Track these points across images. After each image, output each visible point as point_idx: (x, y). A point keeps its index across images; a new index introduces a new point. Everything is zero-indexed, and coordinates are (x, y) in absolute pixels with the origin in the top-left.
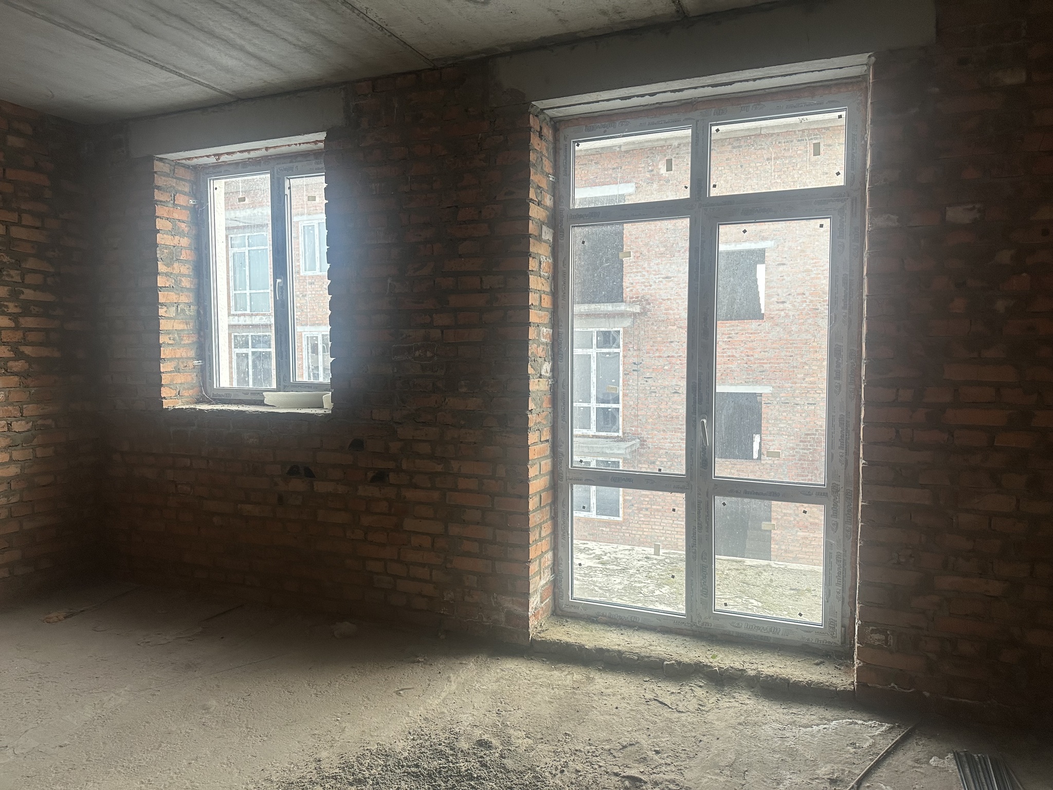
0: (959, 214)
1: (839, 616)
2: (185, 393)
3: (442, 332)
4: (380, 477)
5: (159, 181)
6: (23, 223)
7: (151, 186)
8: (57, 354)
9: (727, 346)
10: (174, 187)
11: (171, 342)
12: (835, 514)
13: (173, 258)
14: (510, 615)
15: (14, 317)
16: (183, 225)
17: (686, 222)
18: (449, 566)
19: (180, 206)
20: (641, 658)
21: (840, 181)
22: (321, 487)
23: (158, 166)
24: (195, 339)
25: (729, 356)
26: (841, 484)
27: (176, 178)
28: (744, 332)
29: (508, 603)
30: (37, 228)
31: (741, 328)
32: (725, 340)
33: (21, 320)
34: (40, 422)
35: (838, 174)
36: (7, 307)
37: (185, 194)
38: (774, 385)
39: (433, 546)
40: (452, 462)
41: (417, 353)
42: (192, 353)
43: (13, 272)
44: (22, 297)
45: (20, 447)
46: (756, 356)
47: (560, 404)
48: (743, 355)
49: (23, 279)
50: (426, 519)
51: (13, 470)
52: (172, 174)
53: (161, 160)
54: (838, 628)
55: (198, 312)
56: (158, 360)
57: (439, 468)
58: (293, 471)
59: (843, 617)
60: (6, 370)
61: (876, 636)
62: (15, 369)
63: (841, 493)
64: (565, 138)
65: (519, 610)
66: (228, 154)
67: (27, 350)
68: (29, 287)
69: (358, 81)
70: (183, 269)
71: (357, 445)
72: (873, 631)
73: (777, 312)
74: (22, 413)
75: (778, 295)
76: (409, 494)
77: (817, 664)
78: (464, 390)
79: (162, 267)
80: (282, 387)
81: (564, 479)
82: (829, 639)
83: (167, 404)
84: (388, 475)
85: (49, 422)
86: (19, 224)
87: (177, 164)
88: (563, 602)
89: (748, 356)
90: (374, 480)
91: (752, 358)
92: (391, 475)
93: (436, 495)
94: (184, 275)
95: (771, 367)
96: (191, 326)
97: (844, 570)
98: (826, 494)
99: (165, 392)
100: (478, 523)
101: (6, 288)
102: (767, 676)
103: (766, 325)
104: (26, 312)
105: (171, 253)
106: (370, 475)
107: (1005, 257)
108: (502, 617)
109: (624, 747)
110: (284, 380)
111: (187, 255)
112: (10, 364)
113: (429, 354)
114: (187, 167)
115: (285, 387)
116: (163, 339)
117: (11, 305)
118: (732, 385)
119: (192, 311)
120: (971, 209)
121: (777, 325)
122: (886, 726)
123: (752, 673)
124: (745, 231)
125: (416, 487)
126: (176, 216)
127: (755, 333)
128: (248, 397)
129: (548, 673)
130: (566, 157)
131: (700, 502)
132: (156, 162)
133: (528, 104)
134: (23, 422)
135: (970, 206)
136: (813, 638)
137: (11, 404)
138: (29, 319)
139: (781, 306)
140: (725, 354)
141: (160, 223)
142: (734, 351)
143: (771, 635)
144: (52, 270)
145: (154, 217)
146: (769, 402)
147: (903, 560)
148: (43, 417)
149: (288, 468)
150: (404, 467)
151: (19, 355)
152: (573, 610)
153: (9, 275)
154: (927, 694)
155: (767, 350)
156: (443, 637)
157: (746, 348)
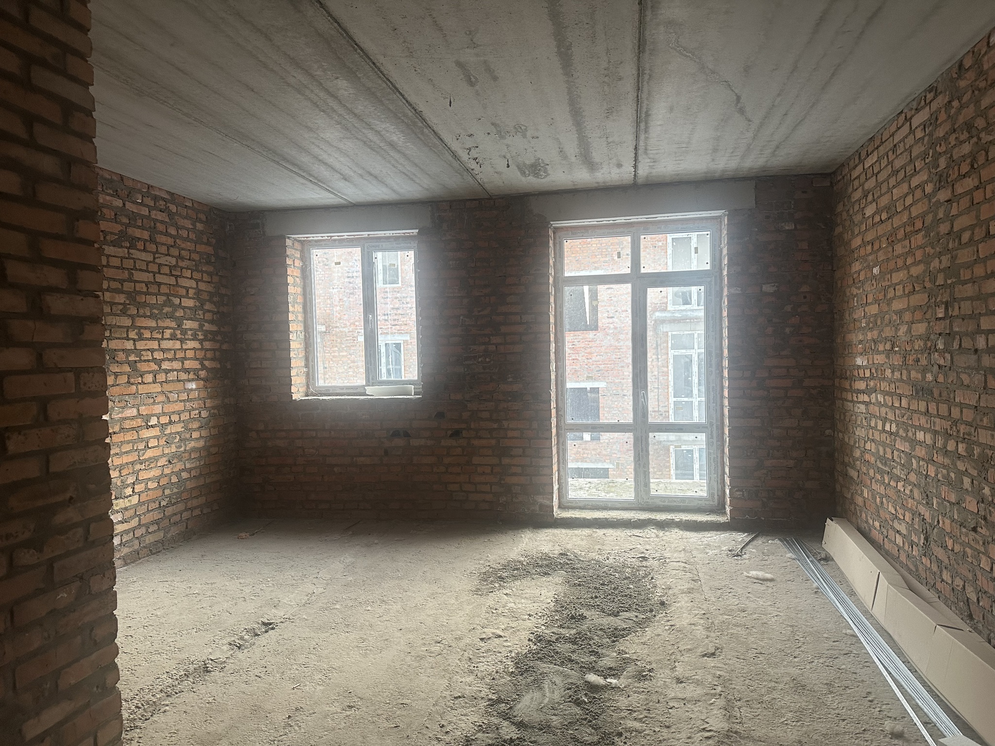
0: (768, 288)
1: (716, 490)
2: (301, 390)
3: (496, 347)
4: (456, 434)
5: (289, 252)
6: (204, 279)
7: (284, 256)
8: (219, 366)
9: (572, 352)
10: (293, 255)
11: (295, 356)
12: (712, 438)
13: (295, 302)
14: (542, 506)
15: (201, 342)
16: (298, 279)
17: (629, 286)
18: (503, 482)
19: (297, 267)
20: (618, 520)
21: (708, 267)
22: (415, 442)
23: (288, 242)
24: (304, 354)
25: (574, 360)
26: (714, 421)
27: (295, 249)
28: (584, 340)
29: (540, 499)
30: (209, 282)
31: (581, 337)
32: (570, 346)
33: (204, 343)
34: (212, 411)
35: (707, 263)
36: (198, 335)
37: (298, 258)
38: (607, 381)
39: (492, 471)
40: (504, 422)
41: (480, 360)
42: (303, 364)
43: (201, 312)
44: (204, 328)
45: (204, 428)
46: (594, 359)
47: (560, 387)
48: (584, 358)
49: (204, 317)
50: (487, 456)
51: (201, 443)
52: (293, 247)
53: (289, 238)
54: (716, 497)
55: (305, 335)
56: (289, 368)
57: (496, 426)
58: (396, 434)
59: (718, 491)
60: (198, 377)
61: (738, 493)
62: (202, 376)
63: (714, 426)
64: (560, 238)
65: (548, 502)
66: (338, 236)
67: (206, 363)
68: (206, 321)
69: (440, 202)
70: (299, 308)
71: (440, 415)
72: (737, 491)
73: (607, 325)
74: (205, 405)
75: (608, 312)
76: (476, 442)
77: (708, 515)
78: (510, 380)
79: (291, 309)
80: (371, 384)
81: (563, 430)
82: (712, 503)
83: (295, 397)
84: (462, 432)
85: (216, 411)
86: (202, 280)
87: (295, 239)
88: (563, 500)
89: (588, 359)
90: (452, 435)
91: (590, 361)
92: (464, 432)
93: (493, 442)
94: (299, 312)
95: (605, 367)
96: (302, 346)
97: (717, 466)
98: (707, 427)
99: (293, 389)
100: (521, 456)
101: (198, 323)
102: (686, 520)
103: (600, 334)
104: (205, 339)
105: (294, 298)
106: (450, 432)
107: (788, 308)
108: (537, 508)
109: (631, 550)
110: (372, 379)
111: (300, 299)
112: (200, 372)
113: (487, 360)
114: (299, 241)
115: (373, 383)
116: (292, 355)
117: (200, 333)
118: (576, 382)
119: (302, 336)
120: (773, 286)
121: (608, 335)
122: (746, 534)
123: (678, 520)
124: (661, 292)
125: (480, 438)
126: (295, 275)
127: (592, 341)
128: (344, 391)
129: (572, 532)
130: (560, 248)
131: (642, 437)
132: (287, 240)
133: (549, 223)
134: (205, 411)
135: (773, 284)
136: (703, 503)
137: (200, 399)
138: (207, 343)
139: (611, 320)
140: (570, 358)
141: (290, 280)
142: (577, 355)
143: (681, 504)
144: (216, 310)
145: (286, 275)
146: (604, 394)
147: (749, 454)
148: (213, 408)
149: (391, 432)
150: (472, 426)
151: (204, 367)
152: (570, 504)
153: (199, 314)
154: (763, 519)
155: (602, 354)
156: (501, 523)
157: (586, 353)
